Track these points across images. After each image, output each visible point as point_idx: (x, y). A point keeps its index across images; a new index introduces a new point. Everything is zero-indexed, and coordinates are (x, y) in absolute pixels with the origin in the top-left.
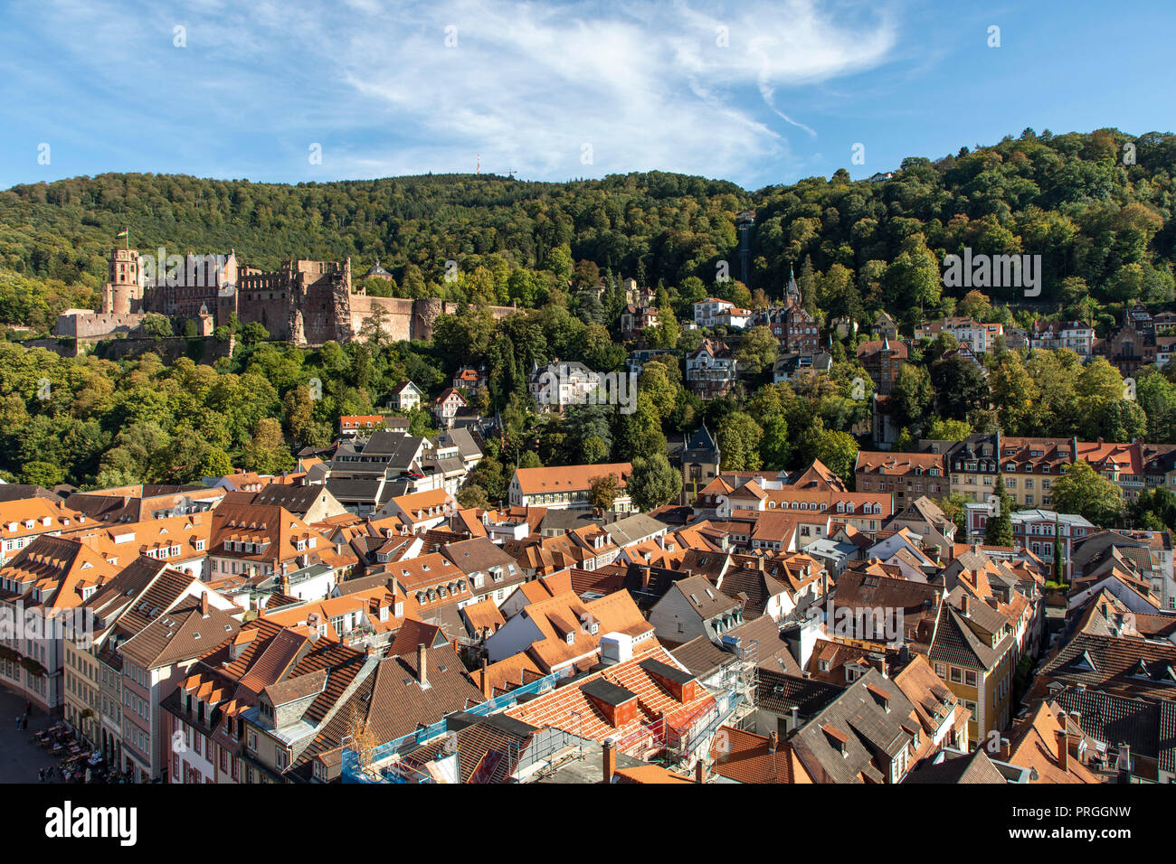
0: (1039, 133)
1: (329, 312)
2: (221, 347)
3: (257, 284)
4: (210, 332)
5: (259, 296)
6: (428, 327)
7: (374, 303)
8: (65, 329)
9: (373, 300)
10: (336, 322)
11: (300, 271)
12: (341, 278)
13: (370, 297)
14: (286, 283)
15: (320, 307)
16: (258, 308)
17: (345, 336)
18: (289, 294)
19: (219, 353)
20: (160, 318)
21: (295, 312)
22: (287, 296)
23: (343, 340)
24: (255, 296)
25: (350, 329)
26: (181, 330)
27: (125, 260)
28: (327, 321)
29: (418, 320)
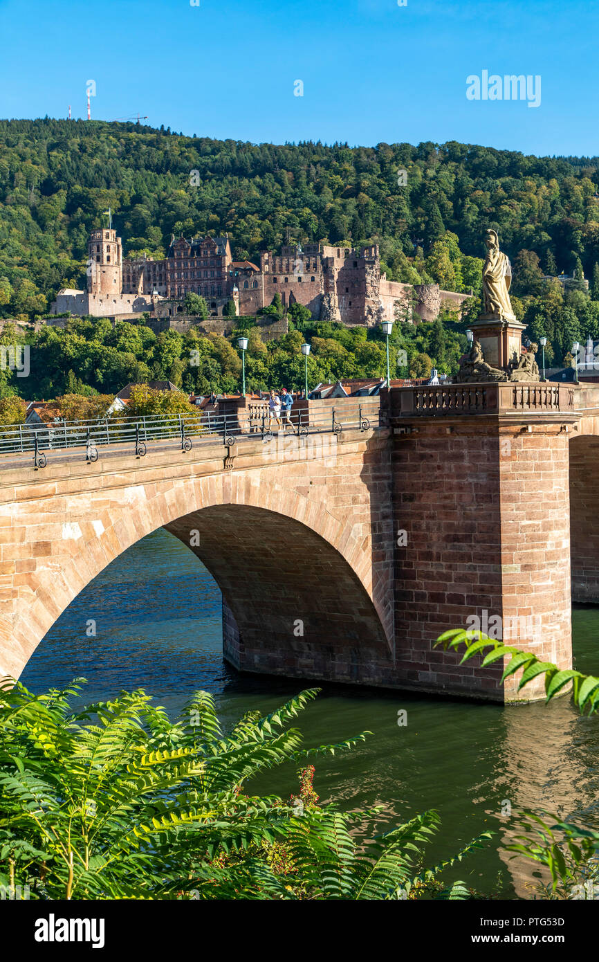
1: (354, 295)
2: (275, 325)
3: (284, 267)
4: (237, 313)
5: (286, 279)
6: (430, 311)
7: (391, 287)
8: (67, 309)
9: (390, 284)
10: (366, 304)
11: (325, 256)
12: (373, 263)
13: (388, 282)
14: (315, 266)
15: (344, 291)
16: (284, 290)
17: (376, 317)
18: (319, 278)
19: (275, 331)
20: (200, 299)
21: (327, 294)
22: (317, 279)
23: (374, 320)
24: (281, 279)
25: (380, 311)
26: (220, 310)
27: (109, 240)
28: (350, 303)
29: (419, 305)
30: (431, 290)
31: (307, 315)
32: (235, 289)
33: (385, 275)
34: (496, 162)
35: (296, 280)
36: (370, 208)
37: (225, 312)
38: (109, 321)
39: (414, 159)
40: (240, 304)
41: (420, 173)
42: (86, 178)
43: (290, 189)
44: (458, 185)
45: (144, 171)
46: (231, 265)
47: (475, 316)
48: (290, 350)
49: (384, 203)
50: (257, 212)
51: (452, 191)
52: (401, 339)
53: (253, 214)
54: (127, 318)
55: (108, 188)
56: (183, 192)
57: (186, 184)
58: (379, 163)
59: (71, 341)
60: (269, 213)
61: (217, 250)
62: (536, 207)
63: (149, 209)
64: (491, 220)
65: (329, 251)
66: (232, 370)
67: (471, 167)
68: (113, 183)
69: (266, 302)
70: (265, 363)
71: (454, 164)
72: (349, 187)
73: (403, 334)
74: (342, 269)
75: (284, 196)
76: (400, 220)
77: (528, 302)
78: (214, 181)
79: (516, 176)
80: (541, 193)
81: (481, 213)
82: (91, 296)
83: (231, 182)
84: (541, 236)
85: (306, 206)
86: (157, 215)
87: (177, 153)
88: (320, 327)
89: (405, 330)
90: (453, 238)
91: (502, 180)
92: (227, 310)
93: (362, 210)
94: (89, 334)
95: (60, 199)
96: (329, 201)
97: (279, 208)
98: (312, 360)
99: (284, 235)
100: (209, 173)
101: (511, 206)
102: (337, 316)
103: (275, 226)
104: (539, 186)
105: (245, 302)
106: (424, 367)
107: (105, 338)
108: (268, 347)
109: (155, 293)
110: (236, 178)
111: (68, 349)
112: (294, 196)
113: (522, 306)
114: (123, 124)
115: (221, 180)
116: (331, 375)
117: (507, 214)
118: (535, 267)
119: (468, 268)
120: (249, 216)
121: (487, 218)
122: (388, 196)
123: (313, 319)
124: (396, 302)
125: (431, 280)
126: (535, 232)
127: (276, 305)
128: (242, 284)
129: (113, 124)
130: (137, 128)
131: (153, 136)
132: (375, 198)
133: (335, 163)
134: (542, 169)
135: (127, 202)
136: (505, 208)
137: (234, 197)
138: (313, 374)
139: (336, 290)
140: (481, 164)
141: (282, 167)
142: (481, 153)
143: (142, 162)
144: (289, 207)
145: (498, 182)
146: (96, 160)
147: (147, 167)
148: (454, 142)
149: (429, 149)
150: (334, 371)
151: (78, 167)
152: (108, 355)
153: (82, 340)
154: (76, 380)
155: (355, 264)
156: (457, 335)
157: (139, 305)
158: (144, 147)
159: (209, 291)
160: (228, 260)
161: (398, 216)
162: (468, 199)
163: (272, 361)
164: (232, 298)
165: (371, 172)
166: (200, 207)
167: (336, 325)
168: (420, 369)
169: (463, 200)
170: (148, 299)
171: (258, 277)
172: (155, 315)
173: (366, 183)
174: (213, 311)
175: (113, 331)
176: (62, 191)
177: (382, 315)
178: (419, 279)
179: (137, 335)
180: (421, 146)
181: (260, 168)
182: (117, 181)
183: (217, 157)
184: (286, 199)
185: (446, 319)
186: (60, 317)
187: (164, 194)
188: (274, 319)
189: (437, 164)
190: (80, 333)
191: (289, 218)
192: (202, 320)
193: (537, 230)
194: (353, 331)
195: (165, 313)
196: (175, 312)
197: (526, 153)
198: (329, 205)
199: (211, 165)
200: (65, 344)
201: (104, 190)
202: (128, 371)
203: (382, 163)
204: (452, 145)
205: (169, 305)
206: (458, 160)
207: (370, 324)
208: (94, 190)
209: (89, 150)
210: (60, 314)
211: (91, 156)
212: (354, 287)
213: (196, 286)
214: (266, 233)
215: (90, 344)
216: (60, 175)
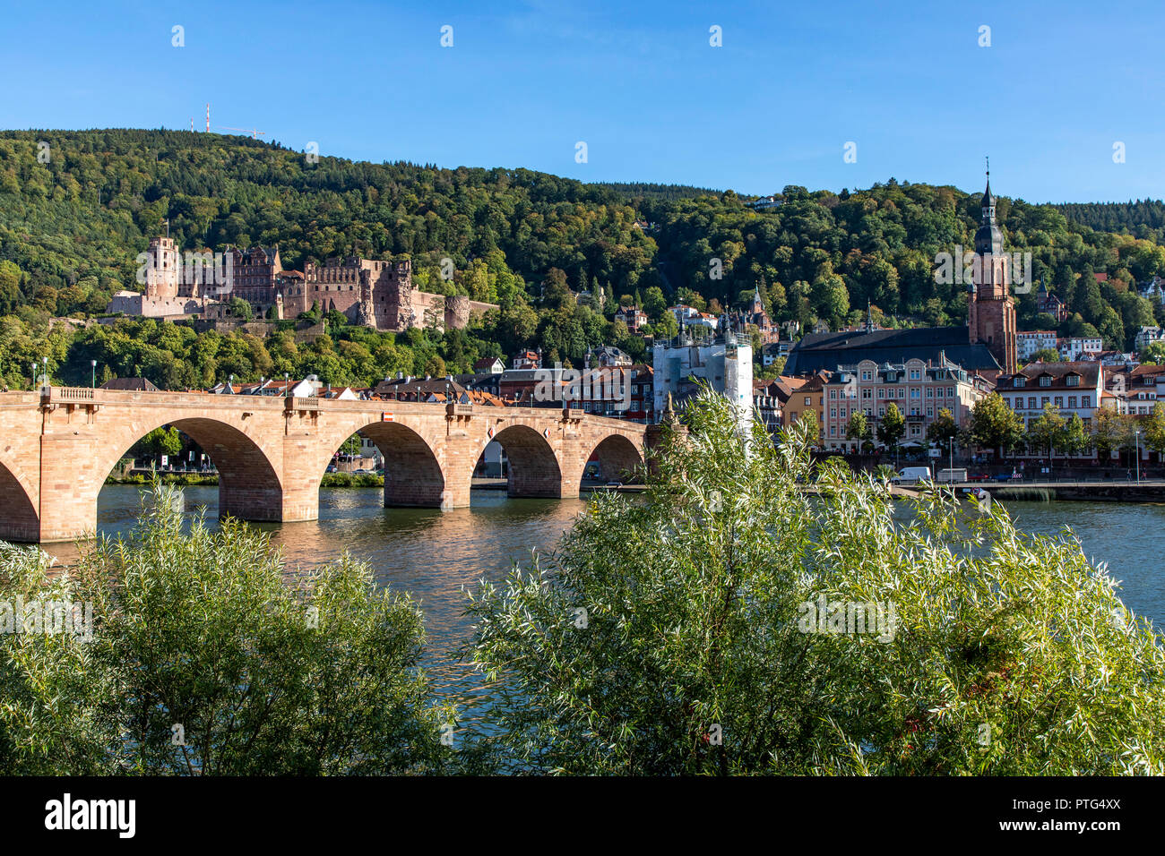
0: (900, 183)
1: (388, 303)
2: (312, 328)
3: (325, 277)
4: (281, 316)
5: (327, 288)
6: (460, 319)
7: (423, 297)
8: (122, 309)
9: (422, 295)
10: (399, 312)
11: (363, 268)
12: (406, 276)
13: (420, 293)
14: (353, 278)
15: (380, 299)
16: (325, 297)
17: (407, 323)
18: (357, 287)
19: (312, 334)
20: (246, 303)
21: (363, 302)
22: (355, 288)
23: (405, 327)
24: (323, 287)
25: (412, 318)
26: (264, 313)
27: (167, 248)
28: (385, 311)
29: (450, 314)
30: (461, 301)
31: (343, 321)
32: (279, 296)
33: (417, 287)
34: (556, 188)
35: (336, 289)
36: (439, 225)
37: (268, 316)
38: (154, 322)
39: (486, 182)
40: (284, 308)
41: (487, 196)
42: (189, 186)
43: (371, 204)
44: (519, 208)
45: (247, 182)
46: (279, 274)
47: (494, 325)
48: (317, 350)
49: (450, 221)
50: (335, 224)
51: (512, 211)
52: (426, 344)
53: (330, 226)
54: (178, 318)
55: (210, 196)
56: (279, 203)
57: (284, 196)
58: (453, 184)
59: (115, 339)
60: (346, 226)
61: (266, 260)
62: (583, 229)
63: (245, 217)
64: (539, 240)
65: (367, 265)
66: (262, 368)
67: (535, 192)
68: (215, 192)
69: (307, 307)
70: (292, 362)
71: (521, 188)
72: (422, 205)
73: (431, 339)
74: (378, 280)
75: (363, 210)
76: (462, 236)
77: (542, 314)
78: (309, 194)
79: (573, 201)
80: (589, 218)
81: (533, 233)
82: (144, 297)
83: (324, 196)
84: (576, 256)
85: (380, 220)
86: (251, 223)
87: (280, 167)
88: (353, 331)
89: (432, 335)
90: (499, 256)
91: (558, 204)
92: (271, 314)
93: (429, 227)
94: (133, 333)
95: (163, 205)
96: (402, 217)
97: (355, 222)
98: (335, 361)
99: (353, 247)
100: (306, 187)
101: (559, 228)
102: (372, 321)
103: (349, 239)
104: (588, 211)
105: (288, 307)
106: (438, 369)
107: (149, 336)
108: (299, 348)
109: (206, 296)
110: (329, 192)
111: (111, 346)
112: (371, 211)
113: (536, 317)
114: (235, 137)
115: (316, 193)
116: (352, 375)
117: (555, 235)
118: (563, 283)
119: (502, 282)
120: (327, 228)
121: (536, 238)
122: (454, 214)
123: (349, 323)
124: (426, 311)
125: (466, 292)
126: (573, 252)
127: (314, 311)
128: (286, 292)
129: (226, 138)
130: (249, 142)
131: (261, 150)
132: (443, 216)
133: (416, 182)
134: (595, 195)
135: (227, 209)
136: (553, 229)
137: (319, 209)
138: (335, 373)
139: (372, 298)
140: (543, 189)
141: (370, 184)
142: (544, 180)
143: (245, 174)
144: (365, 221)
145: (555, 206)
146: (203, 171)
147: (250, 179)
148: (523, 169)
149: (500, 173)
150: (354, 371)
151: (183, 176)
152: (147, 353)
153: (127, 338)
154: (111, 374)
155: (390, 276)
156: (478, 341)
157: (190, 307)
158: (251, 161)
159: (259, 296)
160: (277, 268)
161: (461, 232)
162: (524, 221)
163: (300, 361)
164: (276, 303)
165: (444, 192)
166: (289, 217)
167: (369, 330)
168: (434, 370)
169: (520, 221)
170: (199, 302)
171: (301, 285)
172: (205, 317)
173: (437, 202)
174: (258, 314)
175: (157, 330)
176: (165, 197)
177: (414, 322)
178: (454, 290)
179: (178, 334)
180: (494, 171)
181: (352, 184)
182: (219, 191)
183: (315, 172)
184: (364, 214)
185: (474, 327)
186: (114, 316)
187: (262, 204)
188: (311, 323)
189: (505, 188)
190: (125, 331)
191: (363, 231)
192: (245, 322)
193: (576, 250)
194: (382, 336)
195: (214, 315)
196: (224, 314)
197: (585, 181)
198: (401, 221)
199: (308, 179)
200: (108, 341)
201: (205, 199)
202: (165, 366)
203: (456, 185)
204: (520, 171)
205: (218, 308)
206: (524, 185)
207: (402, 330)
208: (197, 198)
209: (197, 161)
210: (113, 313)
211: (199, 166)
212: (388, 297)
213: (246, 292)
214: (337, 244)
215: (133, 341)
216: (165, 183)
